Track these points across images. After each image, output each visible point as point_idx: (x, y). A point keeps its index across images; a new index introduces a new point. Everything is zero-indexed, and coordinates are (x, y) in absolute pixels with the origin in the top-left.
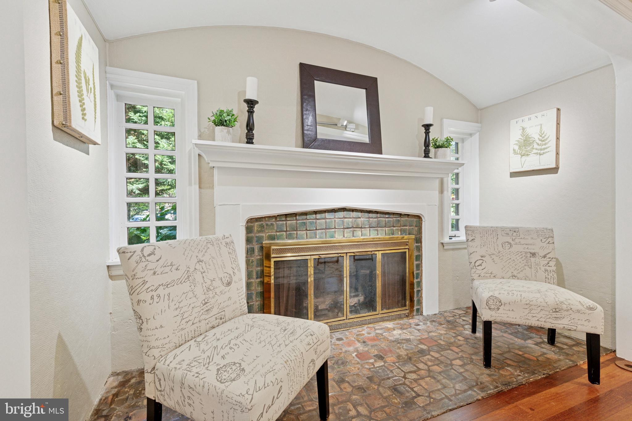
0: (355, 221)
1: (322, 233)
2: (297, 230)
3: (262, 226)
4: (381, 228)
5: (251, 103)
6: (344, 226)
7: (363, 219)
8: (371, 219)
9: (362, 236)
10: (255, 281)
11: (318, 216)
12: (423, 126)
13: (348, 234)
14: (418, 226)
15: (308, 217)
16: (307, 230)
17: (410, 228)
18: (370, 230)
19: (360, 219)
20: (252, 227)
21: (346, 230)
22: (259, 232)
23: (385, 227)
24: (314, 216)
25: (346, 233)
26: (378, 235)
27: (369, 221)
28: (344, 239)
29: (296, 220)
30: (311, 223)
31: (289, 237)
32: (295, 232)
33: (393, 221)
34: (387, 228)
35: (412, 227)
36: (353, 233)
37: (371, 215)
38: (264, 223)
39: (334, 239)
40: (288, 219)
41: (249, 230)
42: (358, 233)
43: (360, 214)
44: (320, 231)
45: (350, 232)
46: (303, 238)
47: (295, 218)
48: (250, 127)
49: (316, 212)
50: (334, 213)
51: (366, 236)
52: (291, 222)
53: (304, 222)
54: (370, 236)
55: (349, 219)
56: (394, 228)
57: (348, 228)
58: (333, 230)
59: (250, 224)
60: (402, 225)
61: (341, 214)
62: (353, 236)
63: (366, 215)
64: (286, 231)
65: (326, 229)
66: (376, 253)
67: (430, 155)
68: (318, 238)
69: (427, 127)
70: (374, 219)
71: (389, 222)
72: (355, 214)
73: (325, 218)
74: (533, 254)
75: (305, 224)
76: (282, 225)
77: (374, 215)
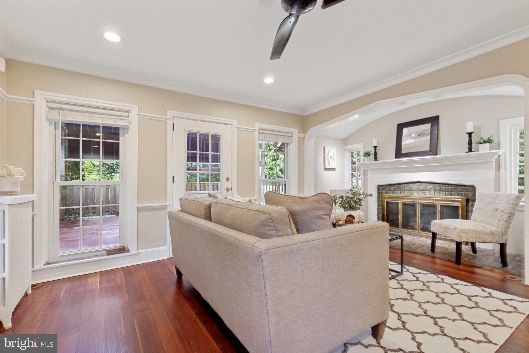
0: (425, 187)
1: (407, 192)
2: (396, 190)
3: (383, 188)
4: (443, 192)
5: (375, 147)
6: (419, 189)
7: (431, 187)
8: (435, 187)
9: (429, 195)
10: (380, 208)
11: (406, 185)
12: (467, 133)
13: (421, 194)
14: (473, 192)
15: (401, 185)
16: (400, 190)
17: (466, 193)
18: (435, 192)
19: (428, 187)
20: (380, 188)
21: (420, 192)
22: (382, 190)
23: (446, 191)
24: (404, 185)
25: (420, 193)
26: (440, 195)
27: (434, 188)
28: (419, 195)
29: (396, 186)
30: (402, 188)
31: (393, 193)
32: (395, 191)
33: (452, 188)
34: (446, 192)
35: (467, 193)
36: (424, 193)
37: (435, 185)
38: (384, 187)
39: (413, 195)
40: (393, 186)
41: (378, 189)
42: (427, 193)
43: (428, 184)
44: (406, 191)
45: (422, 193)
46: (398, 194)
47: (395, 186)
48: (375, 154)
49: (405, 183)
50: (413, 184)
51: (432, 195)
52: (394, 187)
53: (399, 188)
54: (435, 195)
55: (422, 187)
56: (452, 192)
57: (421, 191)
58: (413, 191)
59: (379, 187)
60: (459, 191)
61: (418, 184)
62: (424, 195)
63: (433, 185)
64: (392, 191)
65: (409, 190)
66: (437, 204)
67: (473, 150)
68: (406, 194)
69: (470, 134)
70: (437, 187)
71: (448, 189)
72: (425, 184)
73: (409, 186)
74: (497, 210)
75: (400, 188)
76: (390, 188)
77: (438, 185)
